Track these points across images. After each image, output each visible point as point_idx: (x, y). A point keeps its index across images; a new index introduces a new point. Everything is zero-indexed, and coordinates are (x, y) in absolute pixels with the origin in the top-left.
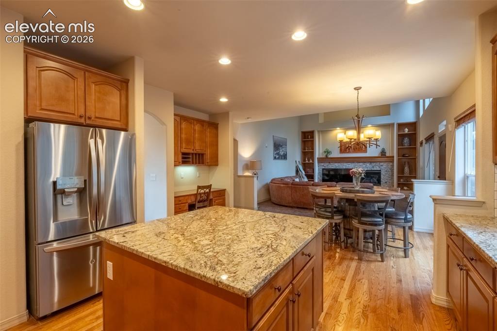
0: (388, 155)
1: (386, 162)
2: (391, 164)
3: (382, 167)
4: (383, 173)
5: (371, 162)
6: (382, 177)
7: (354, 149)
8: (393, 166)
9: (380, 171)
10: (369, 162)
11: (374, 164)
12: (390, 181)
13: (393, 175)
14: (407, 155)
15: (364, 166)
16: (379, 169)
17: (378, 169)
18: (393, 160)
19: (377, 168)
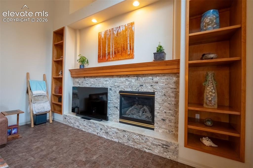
0: (168, 57)
1: (164, 74)
2: (175, 79)
3: (157, 87)
4: (158, 98)
5: (138, 76)
6: (157, 106)
7: (115, 53)
8: (177, 83)
9: (153, 93)
10: (134, 75)
11: (142, 80)
12: (173, 118)
13: (177, 105)
14: (212, 56)
15: (127, 83)
16: (151, 91)
17: (150, 89)
18: (178, 69)
19: (147, 89)
